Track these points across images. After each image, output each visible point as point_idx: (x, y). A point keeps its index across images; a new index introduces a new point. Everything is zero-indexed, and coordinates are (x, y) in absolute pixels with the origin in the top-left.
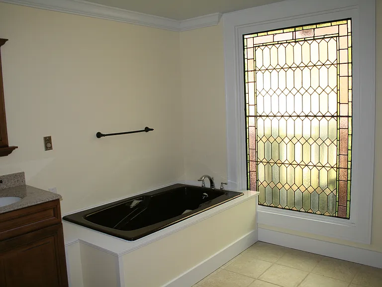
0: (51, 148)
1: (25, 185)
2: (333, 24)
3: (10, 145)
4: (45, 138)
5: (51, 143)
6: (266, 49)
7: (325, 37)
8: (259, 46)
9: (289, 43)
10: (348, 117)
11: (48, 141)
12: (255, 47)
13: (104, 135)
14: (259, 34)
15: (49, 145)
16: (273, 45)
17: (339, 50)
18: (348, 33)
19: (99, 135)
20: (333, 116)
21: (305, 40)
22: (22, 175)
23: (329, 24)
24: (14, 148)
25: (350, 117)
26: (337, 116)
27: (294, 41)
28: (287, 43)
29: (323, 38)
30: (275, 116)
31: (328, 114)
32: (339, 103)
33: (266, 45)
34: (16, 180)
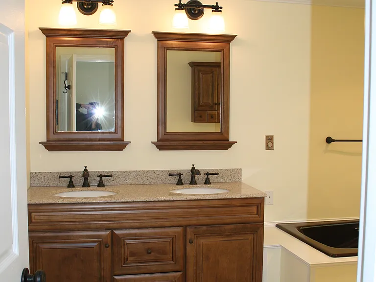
0: (272, 148)
1: (241, 182)
3: (231, 140)
4: (267, 137)
5: (273, 143)
11: (270, 140)
13: (334, 141)
15: (270, 145)
19: (329, 140)
22: (238, 172)
24: (234, 143)
34: (233, 175)
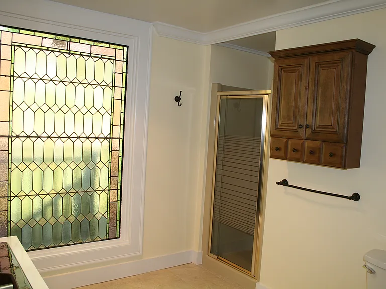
2: (112, 46)
6: (31, 53)
7: (103, 56)
8: (20, 46)
9: (62, 53)
10: (120, 139)
12: (14, 45)
14: (22, 31)
16: (42, 49)
17: (115, 73)
18: (123, 59)
20: (105, 138)
21: (81, 55)
23: (107, 45)
25: (121, 139)
26: (110, 138)
27: (68, 52)
28: (59, 52)
29: (100, 58)
30: (39, 137)
31: (101, 136)
32: (112, 125)
33: (31, 48)
